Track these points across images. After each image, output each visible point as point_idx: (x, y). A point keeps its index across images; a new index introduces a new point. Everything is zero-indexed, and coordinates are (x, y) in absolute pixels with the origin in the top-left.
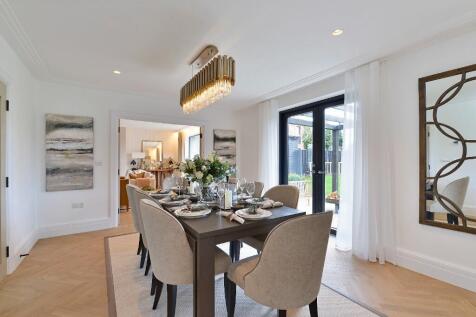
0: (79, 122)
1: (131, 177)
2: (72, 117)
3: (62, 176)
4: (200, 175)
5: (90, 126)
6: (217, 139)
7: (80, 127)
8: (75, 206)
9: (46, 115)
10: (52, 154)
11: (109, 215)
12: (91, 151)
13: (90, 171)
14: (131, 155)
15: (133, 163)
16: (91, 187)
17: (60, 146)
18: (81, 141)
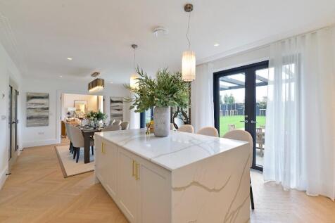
0: (42, 96)
1: (67, 121)
2: (39, 94)
3: (34, 120)
4: (92, 118)
5: (47, 97)
6: (112, 102)
7: (42, 98)
8: (40, 133)
9: (27, 93)
10: (30, 110)
11: (56, 138)
12: (48, 109)
13: (47, 118)
14: (67, 109)
15: (69, 113)
16: (47, 125)
17: (33, 107)
18: (43, 104)
